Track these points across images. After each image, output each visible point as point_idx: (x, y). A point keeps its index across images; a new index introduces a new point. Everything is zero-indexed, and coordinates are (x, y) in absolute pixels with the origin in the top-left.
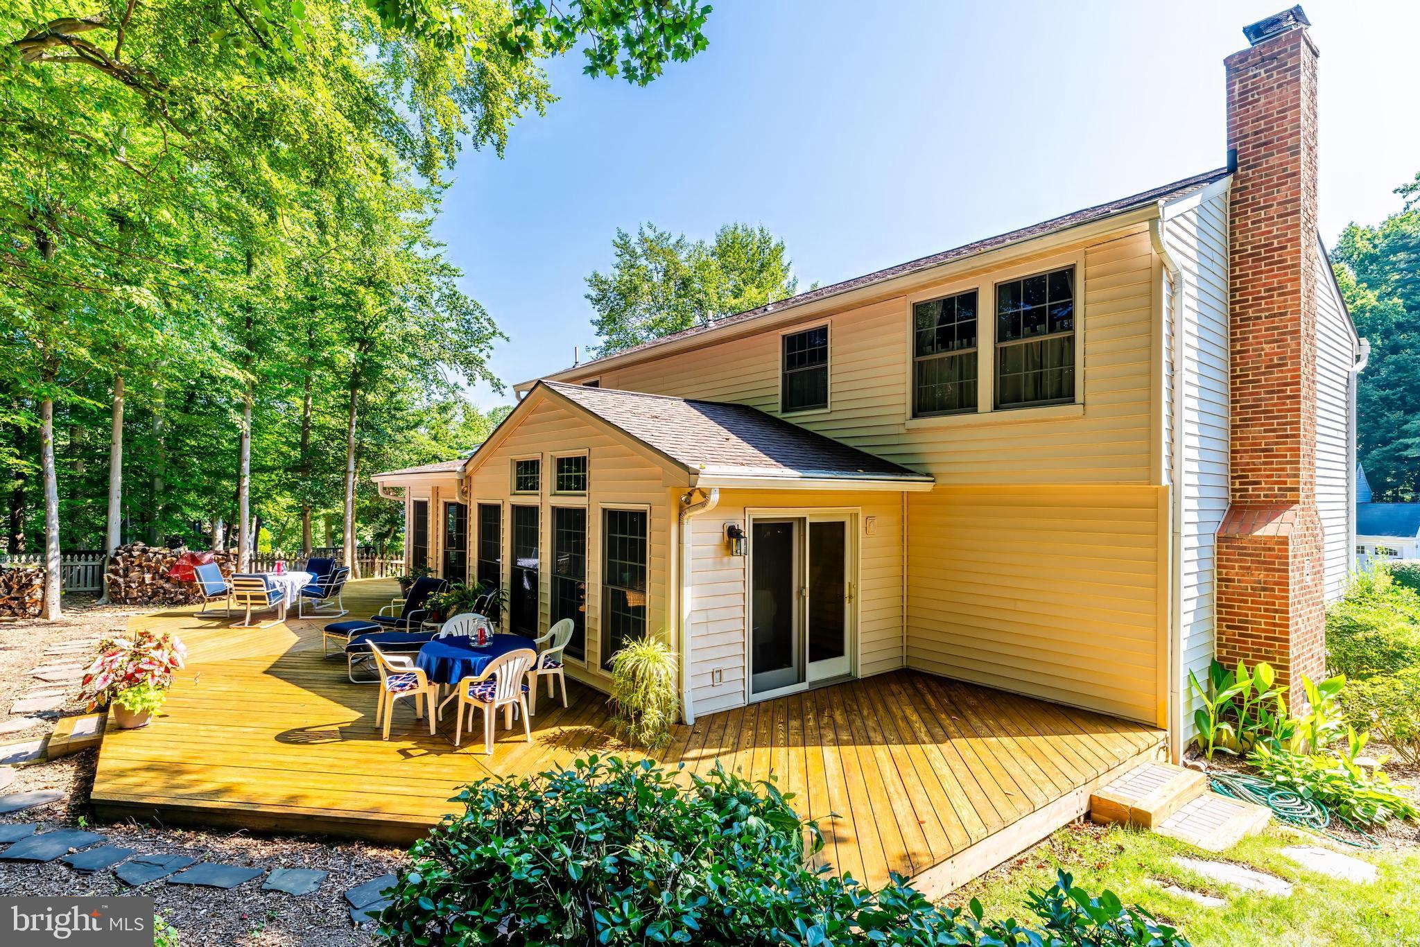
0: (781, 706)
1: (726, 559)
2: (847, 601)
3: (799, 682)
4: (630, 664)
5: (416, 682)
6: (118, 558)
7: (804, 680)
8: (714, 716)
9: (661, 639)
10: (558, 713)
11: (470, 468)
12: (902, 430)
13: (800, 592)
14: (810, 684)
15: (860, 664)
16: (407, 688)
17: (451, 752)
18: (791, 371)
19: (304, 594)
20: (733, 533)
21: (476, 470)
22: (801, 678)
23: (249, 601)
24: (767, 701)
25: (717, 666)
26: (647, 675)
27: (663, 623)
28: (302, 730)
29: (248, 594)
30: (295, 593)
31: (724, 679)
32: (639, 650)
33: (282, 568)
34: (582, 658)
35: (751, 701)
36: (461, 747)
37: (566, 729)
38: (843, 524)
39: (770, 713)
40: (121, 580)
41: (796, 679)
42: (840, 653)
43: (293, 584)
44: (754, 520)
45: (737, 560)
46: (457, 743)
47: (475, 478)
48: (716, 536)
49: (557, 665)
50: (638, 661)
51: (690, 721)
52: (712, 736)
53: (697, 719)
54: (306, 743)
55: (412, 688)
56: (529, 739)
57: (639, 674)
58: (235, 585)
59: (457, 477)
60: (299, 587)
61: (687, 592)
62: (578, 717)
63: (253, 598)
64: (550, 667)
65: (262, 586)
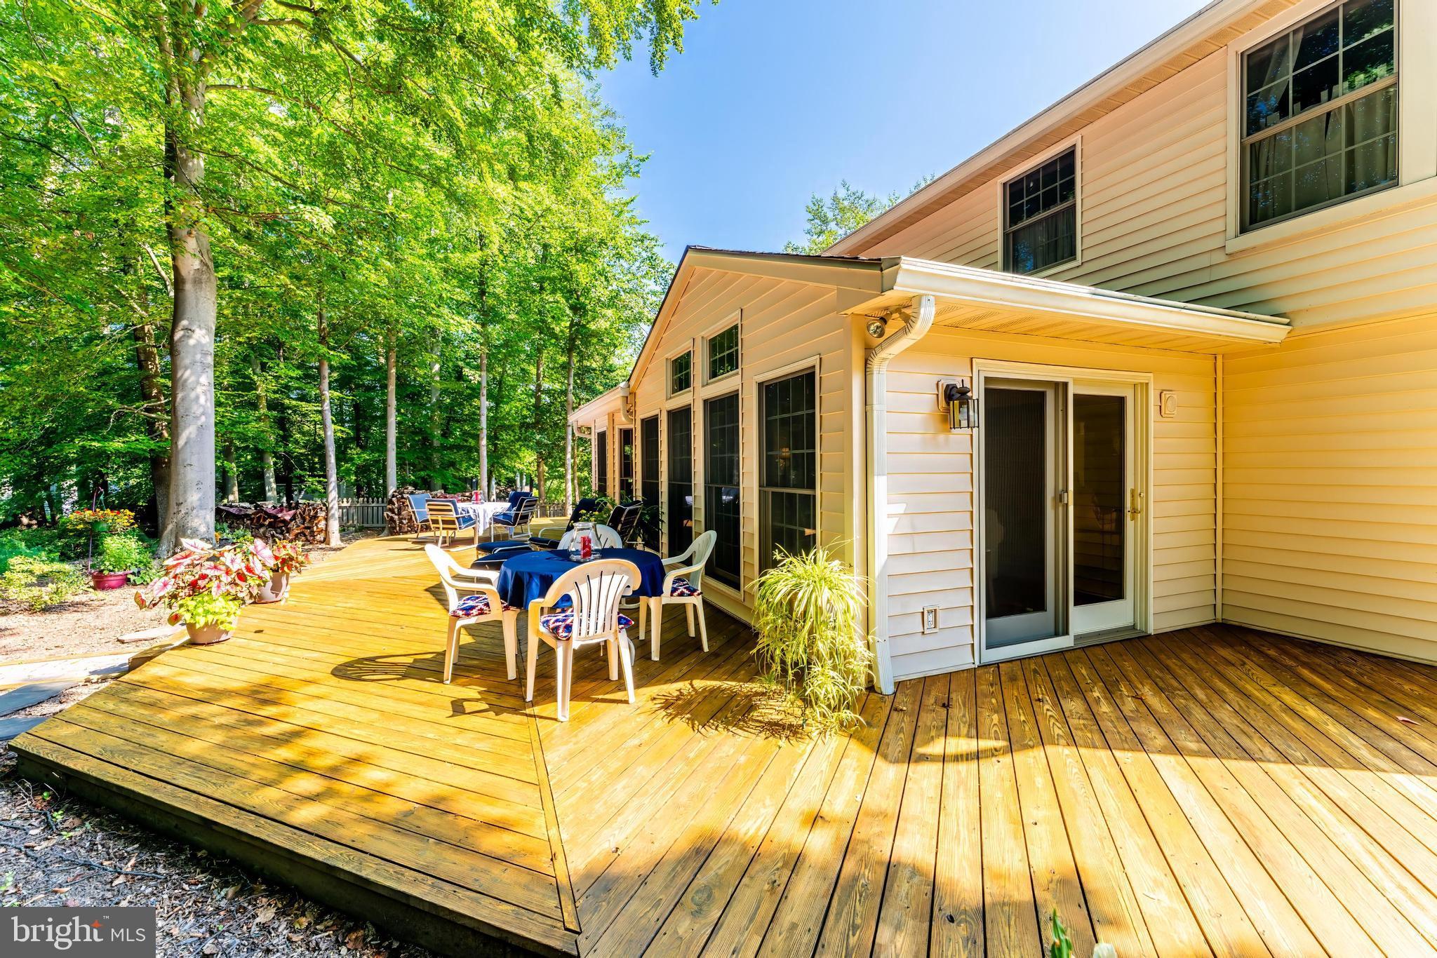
0: (1035, 671)
1: (942, 437)
2: (1128, 516)
3: (1056, 634)
4: (783, 589)
5: (487, 605)
6: (394, 499)
7: (1066, 633)
8: (926, 682)
9: (838, 554)
10: (692, 659)
11: (632, 382)
12: (1219, 257)
13: (1059, 498)
14: (1077, 638)
15: (1151, 611)
16: (475, 612)
17: (515, 711)
18: (1015, 228)
19: (496, 521)
20: (954, 396)
21: (639, 383)
22: (1061, 628)
23: (441, 525)
24: (1010, 661)
25: (928, 604)
26: (812, 610)
27: (841, 529)
28: (372, 659)
29: (440, 518)
30: (488, 520)
31: (940, 625)
32: (799, 569)
33: (480, 497)
34: (737, 586)
35: (985, 660)
36: (533, 704)
37: (699, 684)
38: (1121, 401)
39: (1021, 684)
40: (396, 517)
41: (1052, 630)
42: (1118, 594)
43: (485, 512)
44: (987, 379)
45: (960, 436)
46: (529, 697)
47: (638, 392)
48: (926, 401)
49: (692, 592)
50: (796, 585)
51: (887, 688)
52: (927, 719)
53: (898, 685)
54: (359, 679)
55: (481, 612)
56: (632, 699)
57: (799, 609)
58: (431, 510)
59: (621, 394)
60: (490, 515)
61: (880, 484)
62: (719, 667)
63: (444, 522)
64: (682, 594)
65: (450, 511)
